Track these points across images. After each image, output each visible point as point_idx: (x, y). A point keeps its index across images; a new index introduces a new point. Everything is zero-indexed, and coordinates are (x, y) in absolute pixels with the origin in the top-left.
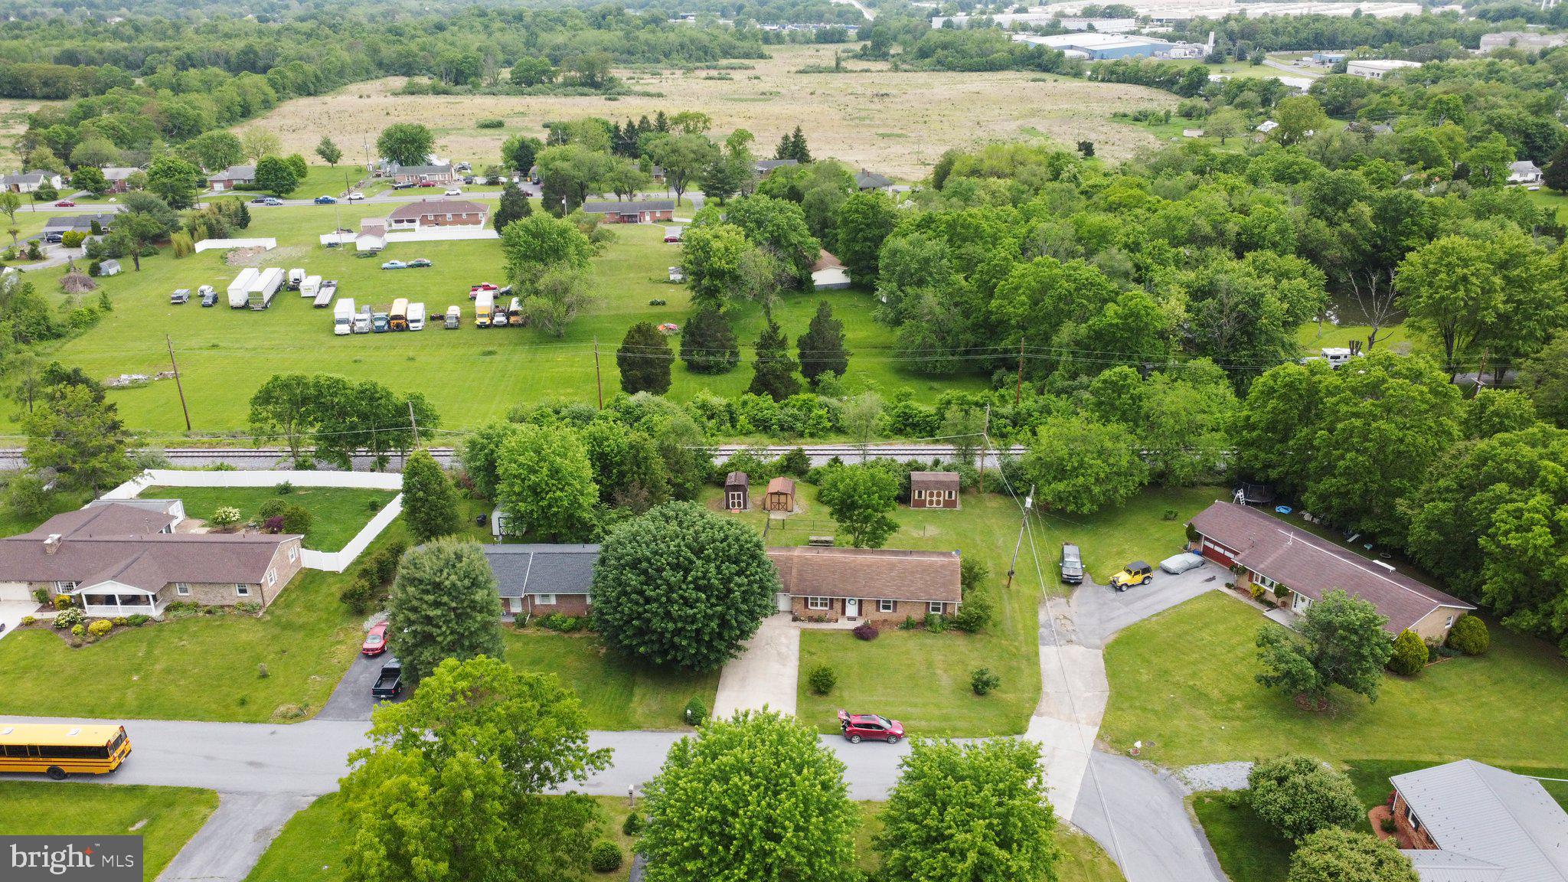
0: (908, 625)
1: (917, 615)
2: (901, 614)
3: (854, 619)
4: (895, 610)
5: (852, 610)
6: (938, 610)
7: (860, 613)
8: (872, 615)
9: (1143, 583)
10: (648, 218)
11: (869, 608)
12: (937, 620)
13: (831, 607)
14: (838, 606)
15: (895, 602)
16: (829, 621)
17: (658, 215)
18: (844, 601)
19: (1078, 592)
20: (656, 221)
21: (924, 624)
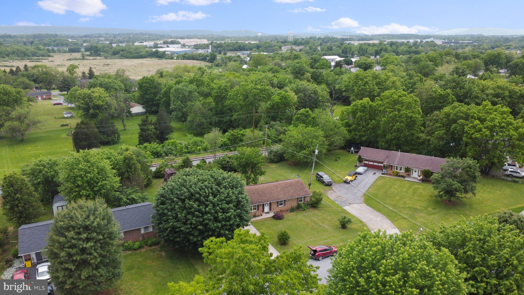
0: (292, 210)
1: (294, 204)
2: (289, 205)
3: (267, 213)
4: (284, 205)
5: (267, 209)
6: (301, 201)
7: (270, 209)
8: (277, 209)
9: (355, 179)
10: (40, 98)
11: (274, 206)
12: (303, 205)
13: (258, 209)
14: (261, 208)
15: (285, 201)
16: (259, 216)
17: (45, 97)
18: (263, 205)
19: (333, 187)
20: (44, 99)
21: (299, 208)
